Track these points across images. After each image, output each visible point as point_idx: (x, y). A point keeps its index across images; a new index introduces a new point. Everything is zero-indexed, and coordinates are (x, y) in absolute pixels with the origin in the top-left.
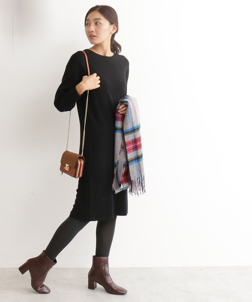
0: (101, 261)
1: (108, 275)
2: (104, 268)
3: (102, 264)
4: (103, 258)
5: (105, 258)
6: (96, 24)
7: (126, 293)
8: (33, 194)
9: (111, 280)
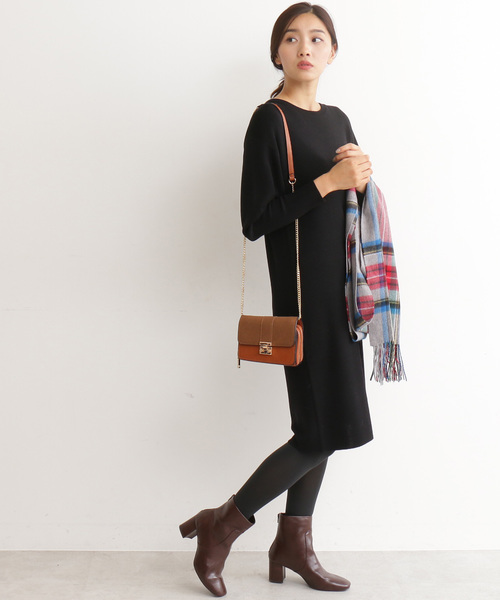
0: (297, 525)
1: (312, 553)
2: (303, 538)
3: (301, 530)
4: (302, 518)
5: (306, 518)
6: (314, 40)
7: (348, 588)
8: (192, 396)
9: (318, 563)
